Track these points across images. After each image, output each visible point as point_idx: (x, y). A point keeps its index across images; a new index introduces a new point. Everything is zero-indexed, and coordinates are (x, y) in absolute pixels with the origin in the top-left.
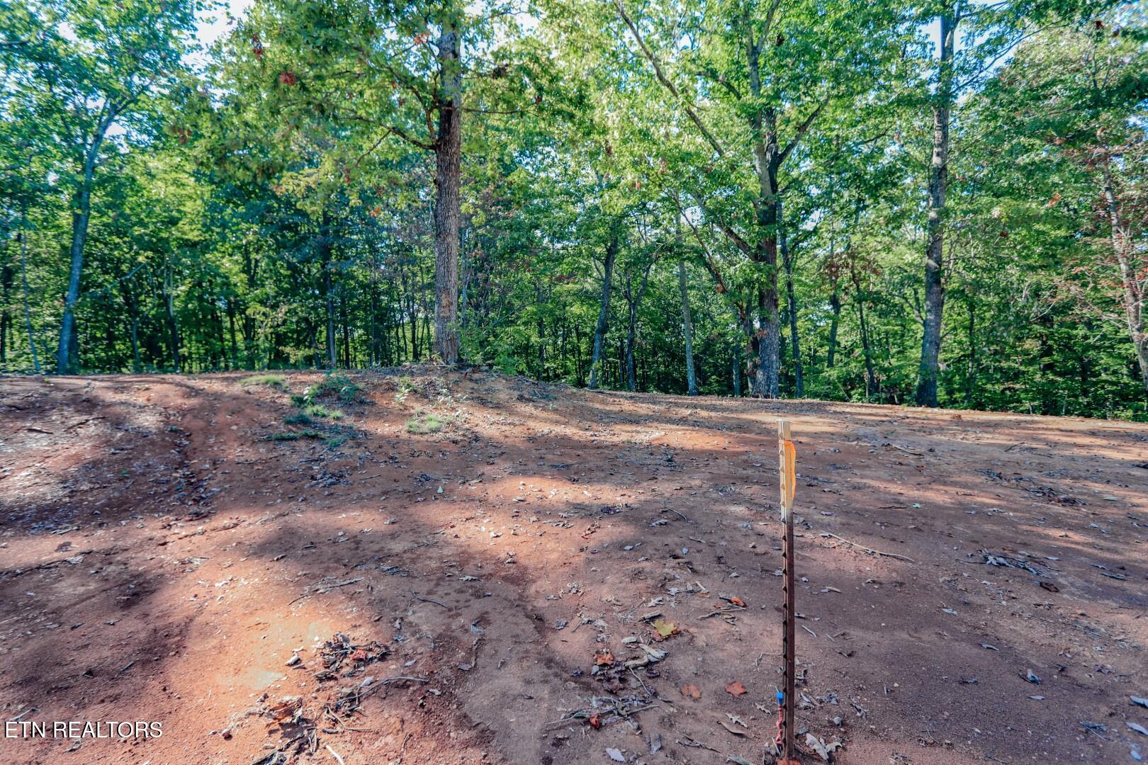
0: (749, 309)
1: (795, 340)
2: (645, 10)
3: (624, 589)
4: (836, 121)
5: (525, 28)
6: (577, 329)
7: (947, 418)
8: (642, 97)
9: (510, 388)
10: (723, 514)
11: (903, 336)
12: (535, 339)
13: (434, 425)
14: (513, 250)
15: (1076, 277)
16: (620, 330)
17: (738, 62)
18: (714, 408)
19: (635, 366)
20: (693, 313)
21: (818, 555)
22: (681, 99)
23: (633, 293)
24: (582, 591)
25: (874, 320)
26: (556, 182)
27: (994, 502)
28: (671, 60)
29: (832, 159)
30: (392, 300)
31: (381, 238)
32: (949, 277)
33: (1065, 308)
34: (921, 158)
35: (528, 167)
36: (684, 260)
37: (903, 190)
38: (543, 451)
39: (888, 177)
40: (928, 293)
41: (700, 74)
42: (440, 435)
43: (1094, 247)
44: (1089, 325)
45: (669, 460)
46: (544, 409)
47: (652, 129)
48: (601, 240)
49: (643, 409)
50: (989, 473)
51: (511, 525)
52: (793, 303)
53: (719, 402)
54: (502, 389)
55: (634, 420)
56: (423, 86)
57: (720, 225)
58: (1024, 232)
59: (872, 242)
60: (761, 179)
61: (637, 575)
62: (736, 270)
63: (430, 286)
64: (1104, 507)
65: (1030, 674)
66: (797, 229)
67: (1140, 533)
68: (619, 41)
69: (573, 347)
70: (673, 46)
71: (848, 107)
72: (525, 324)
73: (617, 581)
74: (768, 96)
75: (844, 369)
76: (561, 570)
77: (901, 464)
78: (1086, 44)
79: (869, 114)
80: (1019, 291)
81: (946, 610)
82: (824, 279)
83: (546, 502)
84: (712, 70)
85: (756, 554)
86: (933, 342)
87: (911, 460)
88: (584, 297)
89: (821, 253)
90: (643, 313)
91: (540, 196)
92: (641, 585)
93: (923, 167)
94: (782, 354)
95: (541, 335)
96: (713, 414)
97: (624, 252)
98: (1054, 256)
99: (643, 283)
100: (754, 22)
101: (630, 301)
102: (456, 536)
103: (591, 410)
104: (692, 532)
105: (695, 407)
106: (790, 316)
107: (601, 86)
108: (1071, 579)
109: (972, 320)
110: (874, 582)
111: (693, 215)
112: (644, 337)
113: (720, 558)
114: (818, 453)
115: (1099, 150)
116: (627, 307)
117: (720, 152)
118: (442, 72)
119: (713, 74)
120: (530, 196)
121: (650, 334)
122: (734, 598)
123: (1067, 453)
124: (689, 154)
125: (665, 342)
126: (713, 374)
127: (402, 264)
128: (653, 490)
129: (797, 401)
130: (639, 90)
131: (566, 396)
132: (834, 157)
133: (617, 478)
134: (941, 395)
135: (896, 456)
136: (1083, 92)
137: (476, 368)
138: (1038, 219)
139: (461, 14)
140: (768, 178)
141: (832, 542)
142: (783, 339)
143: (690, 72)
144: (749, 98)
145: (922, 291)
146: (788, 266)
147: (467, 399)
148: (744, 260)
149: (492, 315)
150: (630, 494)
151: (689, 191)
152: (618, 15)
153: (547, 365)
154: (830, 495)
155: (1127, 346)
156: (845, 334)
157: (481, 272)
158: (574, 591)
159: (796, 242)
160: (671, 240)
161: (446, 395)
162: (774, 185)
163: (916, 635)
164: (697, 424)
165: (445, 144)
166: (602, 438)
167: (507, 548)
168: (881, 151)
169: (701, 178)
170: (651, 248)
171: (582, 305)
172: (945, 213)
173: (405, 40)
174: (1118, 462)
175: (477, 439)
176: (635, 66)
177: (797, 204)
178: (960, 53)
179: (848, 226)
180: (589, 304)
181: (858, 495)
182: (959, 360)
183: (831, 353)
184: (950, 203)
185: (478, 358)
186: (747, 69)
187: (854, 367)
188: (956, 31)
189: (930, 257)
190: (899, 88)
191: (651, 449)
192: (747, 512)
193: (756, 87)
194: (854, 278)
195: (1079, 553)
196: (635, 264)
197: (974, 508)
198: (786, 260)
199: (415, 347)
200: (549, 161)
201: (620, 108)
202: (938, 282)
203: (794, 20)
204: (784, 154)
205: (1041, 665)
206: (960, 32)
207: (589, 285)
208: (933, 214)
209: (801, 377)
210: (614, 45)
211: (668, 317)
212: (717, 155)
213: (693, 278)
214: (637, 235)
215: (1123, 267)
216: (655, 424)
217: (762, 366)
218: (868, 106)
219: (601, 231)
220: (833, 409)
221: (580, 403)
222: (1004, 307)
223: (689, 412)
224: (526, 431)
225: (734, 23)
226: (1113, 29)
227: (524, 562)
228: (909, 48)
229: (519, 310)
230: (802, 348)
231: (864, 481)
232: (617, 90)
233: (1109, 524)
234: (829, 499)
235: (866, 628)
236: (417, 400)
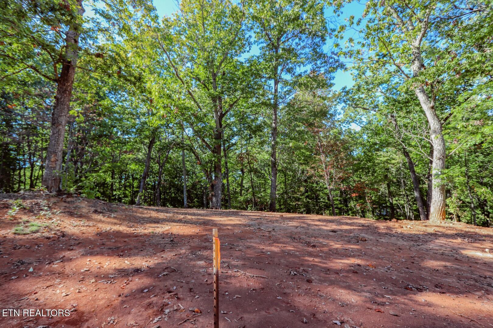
0: (211, 172)
1: (228, 185)
2: (173, 49)
3: (141, 315)
4: (242, 106)
5: (116, 40)
6: (132, 176)
7: (279, 216)
8: (170, 81)
9: (89, 206)
10: (194, 266)
11: (265, 184)
12: (109, 180)
13: (34, 228)
14: (100, 136)
15: (313, 168)
16: (154, 177)
17: (208, 77)
18: (194, 214)
19: (160, 194)
20: (188, 171)
21: (233, 281)
22: (186, 86)
23: (161, 161)
24: (116, 321)
25: (255, 179)
26: (127, 108)
27: (293, 249)
28: (182, 70)
29: (241, 119)
30: (19, 154)
31: (16, 120)
32: (278, 165)
33: (310, 177)
34: (269, 123)
35: (113, 99)
36: (184, 149)
37: (264, 133)
38: (105, 240)
39: (259, 128)
40: (272, 170)
41: (194, 78)
42: (38, 235)
43: (317, 159)
44: (317, 183)
45: (172, 241)
46: (109, 217)
47: (173, 95)
48: (146, 137)
49: (161, 215)
50: (291, 237)
51: (77, 287)
52: (227, 170)
53: (196, 212)
54: (84, 207)
55: (157, 221)
56: (54, 50)
57: (200, 137)
58: (299, 152)
59: (254, 150)
60: (216, 122)
61: (150, 305)
62: (205, 156)
63: (46, 149)
64: (323, 247)
65: (305, 320)
66: (229, 142)
67: (332, 256)
68: (161, 57)
69: (130, 184)
70: (183, 65)
71: (247, 102)
72: (104, 172)
73: (138, 311)
74: (219, 92)
75: (246, 197)
76: (105, 310)
77: (264, 236)
78: (312, 98)
79: (253, 106)
80: (298, 171)
81: (278, 298)
82: (238, 162)
83: (102, 270)
84: (198, 78)
85: (208, 284)
86: (274, 187)
87: (267, 234)
88: (137, 161)
89: (238, 152)
90: (165, 170)
91: (118, 113)
92: (150, 311)
93: (270, 126)
94: (223, 191)
95: (113, 178)
96: (193, 217)
97: (158, 143)
98: (307, 160)
99: (166, 157)
100: (215, 65)
101: (160, 165)
102: (37, 300)
103: (135, 217)
104: (179, 277)
105: (186, 214)
106: (226, 175)
107: (151, 73)
108: (315, 277)
109: (286, 180)
110: (253, 290)
111: (189, 132)
112: (165, 181)
113: (191, 289)
114: (235, 233)
115: (316, 129)
116: (158, 167)
117: (201, 109)
118: (67, 47)
119: (199, 80)
120: (112, 112)
121: (168, 180)
122: (196, 309)
123: (313, 228)
124: (188, 107)
125: (175, 184)
126: (195, 198)
127: (28, 136)
128: (162, 257)
129: (228, 210)
130: (169, 78)
131: (122, 210)
132: (242, 118)
133: (144, 253)
134: (277, 207)
135: (262, 233)
136: (311, 112)
137: (69, 195)
138: (302, 148)
139: (80, 25)
140: (218, 122)
141: (239, 274)
142: (223, 185)
143: (190, 77)
144: (212, 91)
145: (270, 169)
146: (225, 156)
147: (61, 213)
148: (209, 152)
149: (84, 167)
150: (150, 260)
151: (188, 122)
152: (161, 47)
153: (115, 193)
154: (238, 252)
155: (326, 190)
156: (246, 183)
157: (80, 144)
158: (112, 322)
159: (229, 147)
160: (179, 140)
161: (46, 211)
162: (221, 125)
163: (268, 312)
164: (186, 222)
165: (64, 81)
166: (139, 231)
167: (72, 302)
168: (257, 119)
169: (193, 118)
170: (170, 143)
171: (136, 165)
172: (277, 143)
173: (45, 26)
174: (326, 230)
175: (64, 236)
176: (167, 68)
177: (229, 133)
178: (279, 92)
179: (247, 143)
180: (139, 165)
181: (249, 251)
182: (282, 194)
183: (241, 190)
184: (278, 140)
185: (72, 190)
186: (212, 81)
187: (249, 196)
188: (279, 85)
189: (272, 158)
190: (262, 99)
191: (163, 236)
192: (205, 264)
193: (215, 88)
194: (248, 163)
195: (317, 266)
196: (162, 149)
197: (287, 252)
198: (225, 154)
199: (32, 181)
200: (123, 98)
201: (159, 83)
202: (275, 167)
203: (229, 68)
204: (225, 114)
205: (308, 315)
206: (280, 86)
207: (140, 156)
208: (273, 143)
209: (230, 200)
210: (158, 58)
211: (177, 173)
212: (199, 110)
213: (189, 157)
214: (165, 136)
215: (324, 165)
216: (167, 223)
217: (215, 196)
218: (253, 103)
219: (147, 133)
220: (241, 214)
221: (129, 213)
222: (294, 177)
223: (182, 216)
224: (96, 230)
225: (208, 63)
226: (318, 95)
227: (82, 309)
228: (265, 87)
229: (101, 165)
230: (231, 188)
231: (251, 244)
232: (159, 76)
233: (325, 253)
234: (238, 254)
235: (249, 312)
236: (25, 214)
